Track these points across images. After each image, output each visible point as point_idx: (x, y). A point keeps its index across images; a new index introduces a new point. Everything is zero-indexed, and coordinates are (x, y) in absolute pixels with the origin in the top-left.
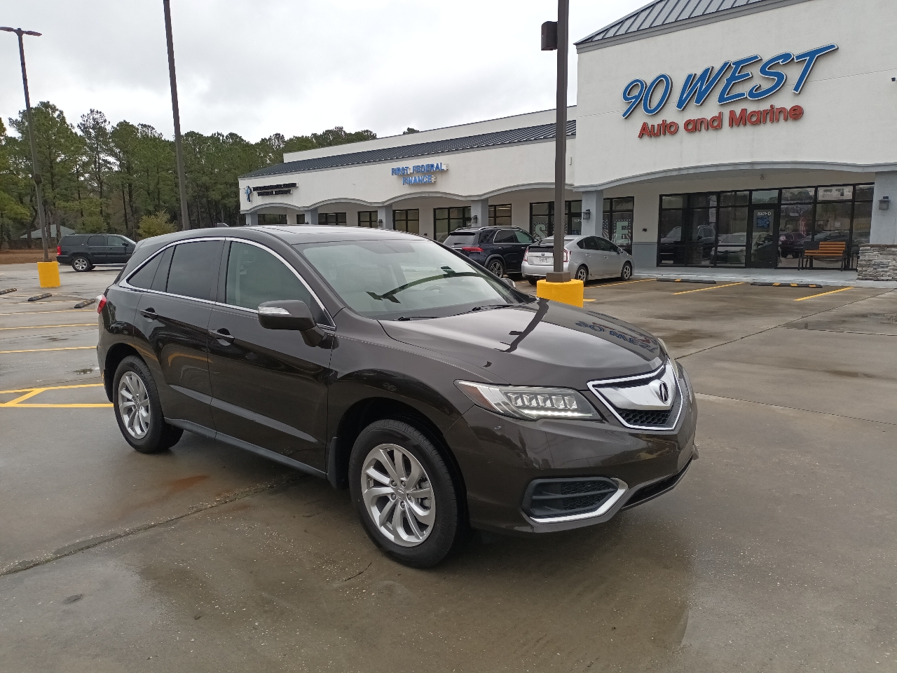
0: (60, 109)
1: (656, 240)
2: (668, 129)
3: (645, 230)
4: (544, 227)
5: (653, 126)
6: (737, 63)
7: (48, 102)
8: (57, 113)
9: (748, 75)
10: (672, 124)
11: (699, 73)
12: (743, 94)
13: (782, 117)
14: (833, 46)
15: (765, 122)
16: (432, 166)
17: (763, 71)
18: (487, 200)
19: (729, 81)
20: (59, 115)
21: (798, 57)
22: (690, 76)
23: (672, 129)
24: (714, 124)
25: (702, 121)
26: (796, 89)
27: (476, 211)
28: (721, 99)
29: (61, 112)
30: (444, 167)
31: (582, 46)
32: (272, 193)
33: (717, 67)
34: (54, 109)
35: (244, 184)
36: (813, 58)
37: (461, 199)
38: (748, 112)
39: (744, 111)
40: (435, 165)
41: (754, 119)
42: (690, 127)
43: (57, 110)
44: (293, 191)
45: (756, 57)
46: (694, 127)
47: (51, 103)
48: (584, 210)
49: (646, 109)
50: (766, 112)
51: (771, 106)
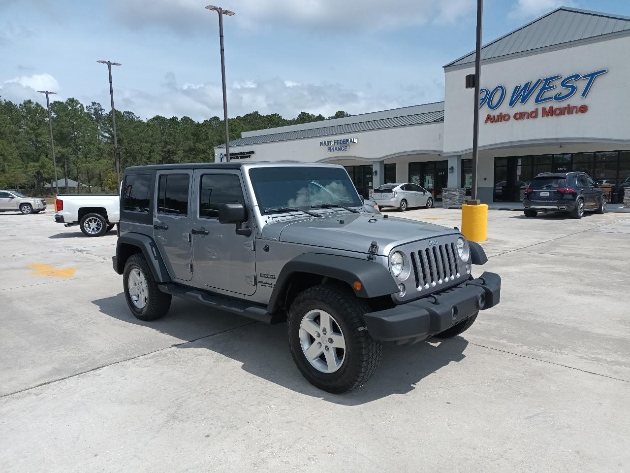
0: (81, 103)
1: (492, 186)
2: (503, 118)
3: (485, 179)
4: (418, 178)
5: (494, 116)
6: (546, 80)
7: (73, 98)
8: (79, 105)
9: (553, 86)
10: (506, 115)
11: (523, 86)
12: (551, 98)
13: (575, 111)
14: (605, 71)
15: (564, 114)
16: (348, 140)
17: (562, 84)
18: (383, 161)
19: (541, 90)
20: (80, 107)
21: (584, 77)
22: (517, 87)
23: (507, 118)
24: (533, 115)
25: (525, 113)
26: (583, 95)
27: (376, 168)
28: (537, 101)
29: (82, 105)
30: (355, 141)
31: (448, 68)
32: (237, 158)
33: (534, 82)
34: (77, 102)
35: (219, 152)
36: (592, 76)
37: (366, 160)
38: (554, 109)
39: (551, 108)
40: (350, 140)
41: (558, 112)
42: (518, 116)
43: (79, 103)
44: (252, 156)
45: (558, 76)
46: (520, 116)
47: (75, 99)
48: (449, 167)
49: (490, 107)
50: (565, 109)
51: (568, 105)
